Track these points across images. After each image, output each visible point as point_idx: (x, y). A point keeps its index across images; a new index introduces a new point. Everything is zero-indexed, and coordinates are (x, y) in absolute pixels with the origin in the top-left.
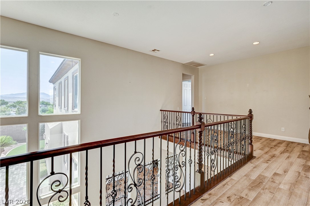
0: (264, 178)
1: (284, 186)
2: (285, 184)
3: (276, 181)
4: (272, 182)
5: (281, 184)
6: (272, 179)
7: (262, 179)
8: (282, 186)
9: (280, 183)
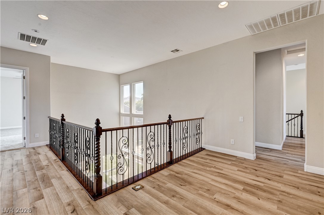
0: (45, 186)
1: (24, 192)
2: (24, 194)
3: (33, 190)
4: (36, 187)
5: (27, 191)
6: (39, 190)
7: (46, 184)
8: (25, 190)
9: (29, 191)
